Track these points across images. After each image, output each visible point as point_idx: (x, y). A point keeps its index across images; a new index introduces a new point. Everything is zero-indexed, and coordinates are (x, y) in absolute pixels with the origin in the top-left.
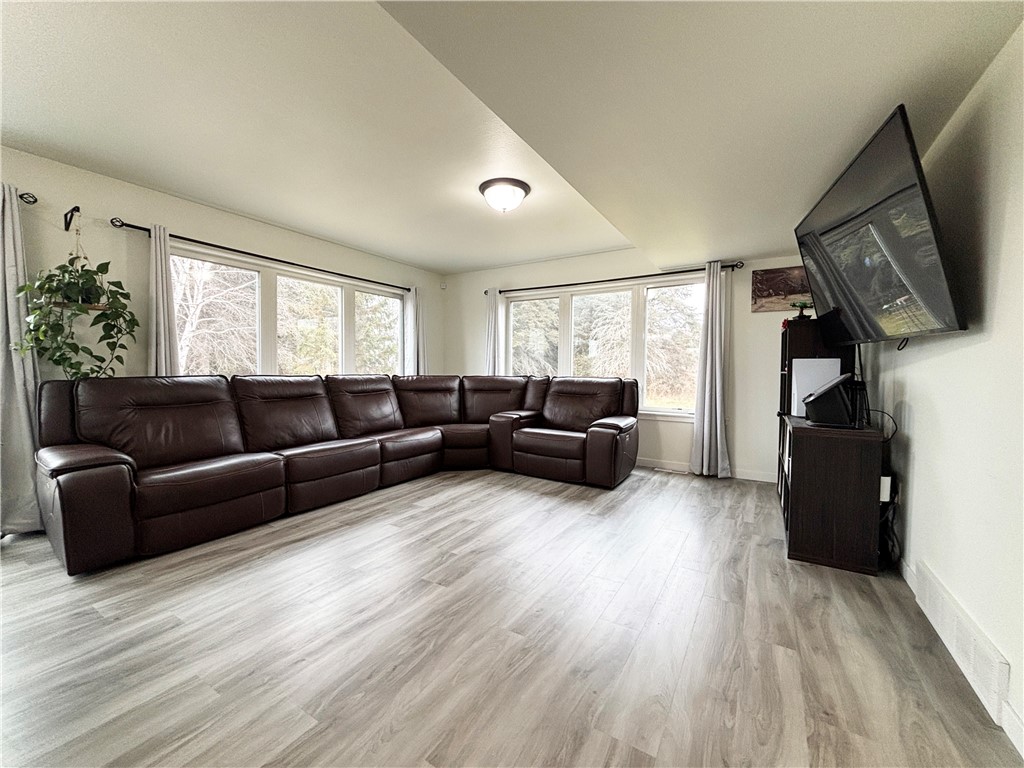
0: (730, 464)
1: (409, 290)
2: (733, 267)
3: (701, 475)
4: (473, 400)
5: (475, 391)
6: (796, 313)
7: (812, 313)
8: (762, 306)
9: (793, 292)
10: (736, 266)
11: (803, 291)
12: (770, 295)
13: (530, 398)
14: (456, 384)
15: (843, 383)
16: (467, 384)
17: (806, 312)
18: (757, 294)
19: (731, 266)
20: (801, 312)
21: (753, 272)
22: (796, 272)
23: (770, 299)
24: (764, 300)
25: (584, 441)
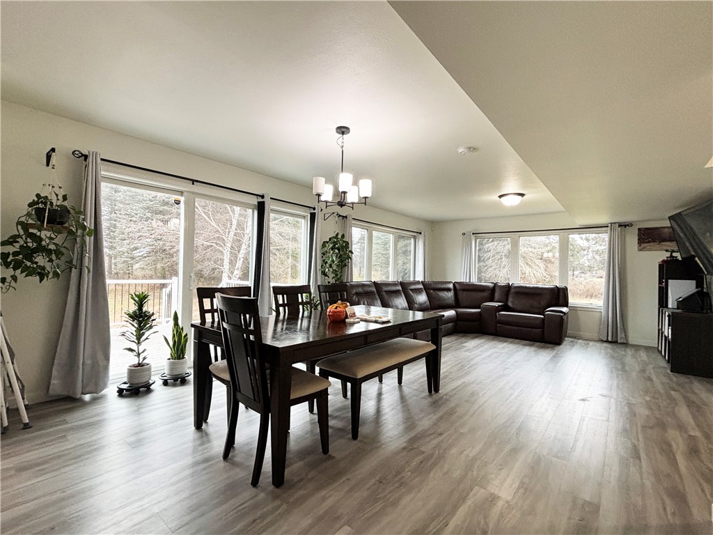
0: (625, 335)
1: (420, 233)
2: (625, 226)
3: (607, 341)
4: (462, 295)
5: (464, 290)
6: (668, 254)
7: (678, 255)
8: (645, 248)
9: (664, 240)
10: (628, 225)
11: (670, 240)
12: (650, 242)
13: (497, 295)
14: (451, 286)
15: (697, 292)
16: (457, 285)
17: (674, 254)
18: (641, 241)
19: (624, 225)
20: (671, 254)
21: (639, 229)
22: (666, 230)
23: (650, 244)
24: (646, 245)
25: (543, 319)
